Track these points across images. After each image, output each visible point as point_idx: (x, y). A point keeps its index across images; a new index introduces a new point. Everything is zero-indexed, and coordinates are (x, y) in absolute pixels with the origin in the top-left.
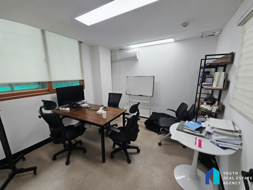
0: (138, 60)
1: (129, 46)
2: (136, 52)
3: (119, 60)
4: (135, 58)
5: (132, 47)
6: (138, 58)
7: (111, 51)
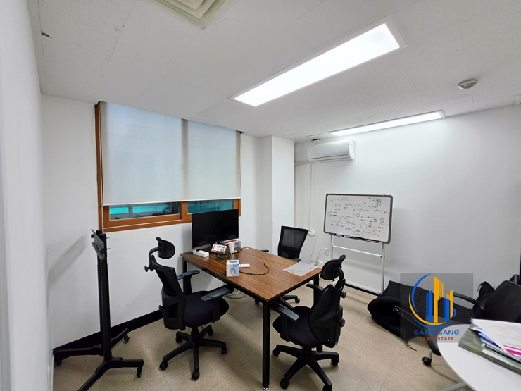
0: (351, 160)
1: (333, 133)
2: (348, 144)
3: (310, 160)
4: (346, 156)
5: (339, 135)
6: (352, 155)
7: (295, 144)
